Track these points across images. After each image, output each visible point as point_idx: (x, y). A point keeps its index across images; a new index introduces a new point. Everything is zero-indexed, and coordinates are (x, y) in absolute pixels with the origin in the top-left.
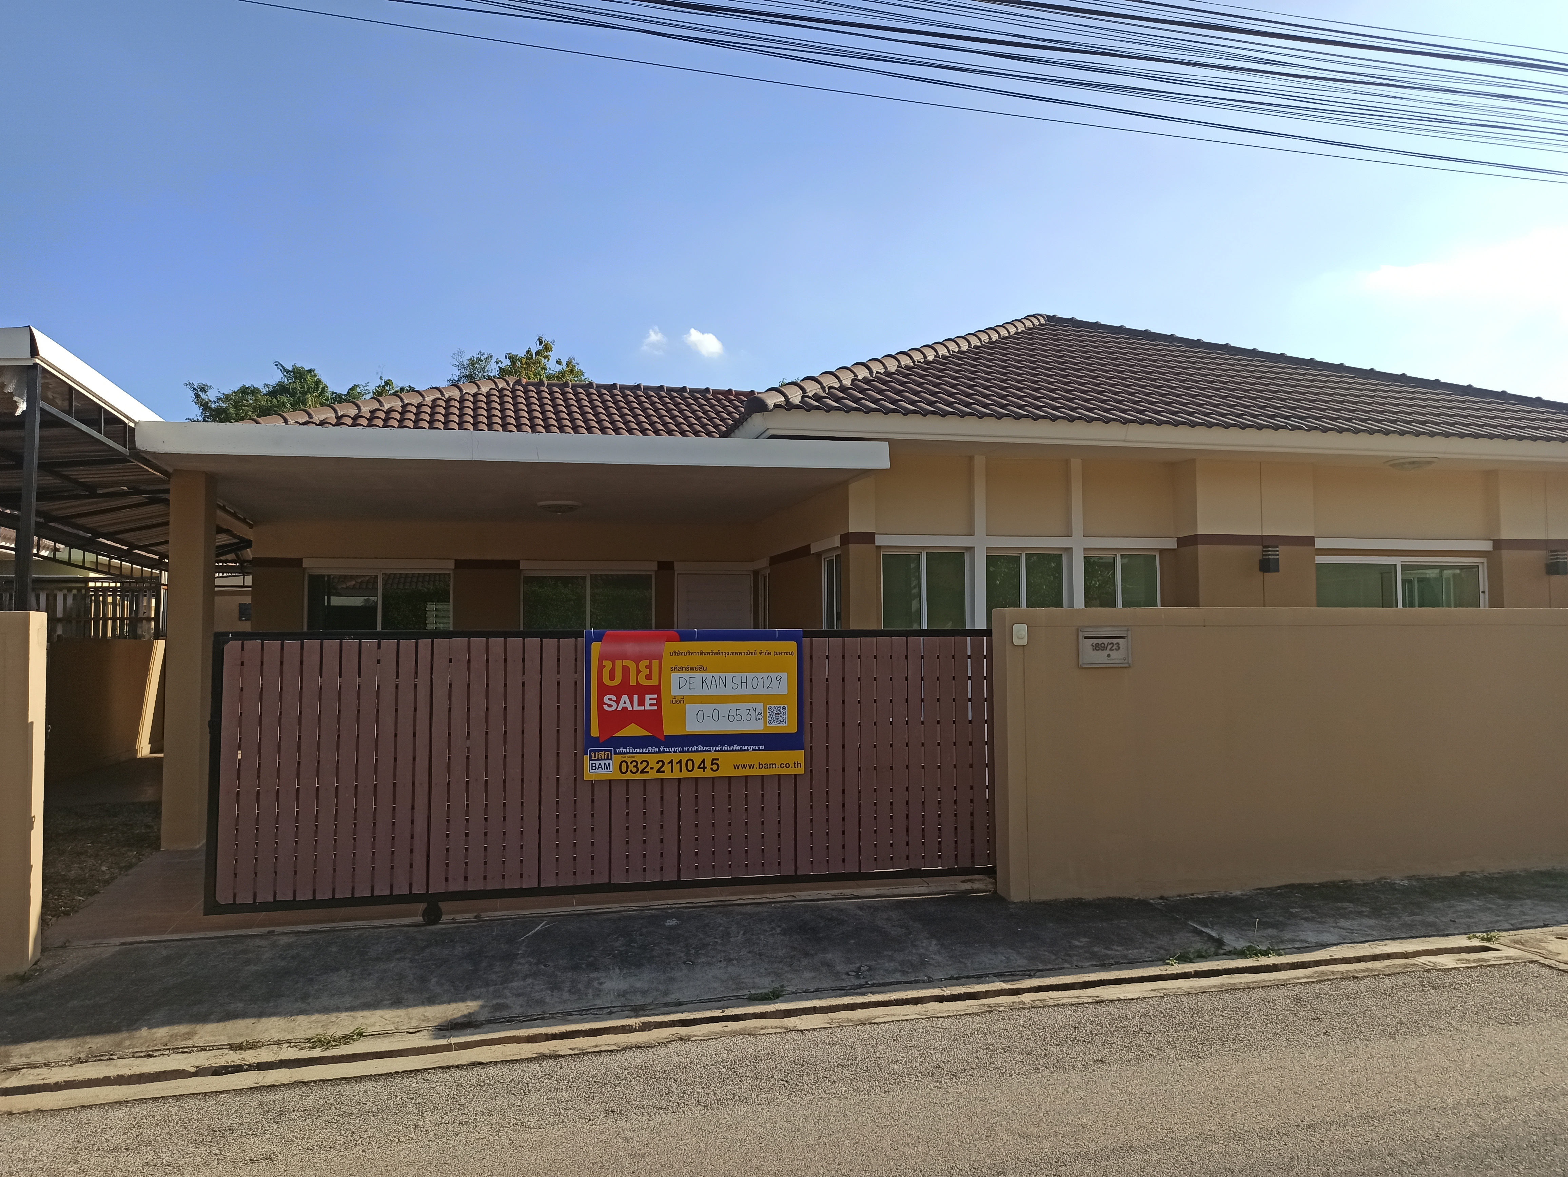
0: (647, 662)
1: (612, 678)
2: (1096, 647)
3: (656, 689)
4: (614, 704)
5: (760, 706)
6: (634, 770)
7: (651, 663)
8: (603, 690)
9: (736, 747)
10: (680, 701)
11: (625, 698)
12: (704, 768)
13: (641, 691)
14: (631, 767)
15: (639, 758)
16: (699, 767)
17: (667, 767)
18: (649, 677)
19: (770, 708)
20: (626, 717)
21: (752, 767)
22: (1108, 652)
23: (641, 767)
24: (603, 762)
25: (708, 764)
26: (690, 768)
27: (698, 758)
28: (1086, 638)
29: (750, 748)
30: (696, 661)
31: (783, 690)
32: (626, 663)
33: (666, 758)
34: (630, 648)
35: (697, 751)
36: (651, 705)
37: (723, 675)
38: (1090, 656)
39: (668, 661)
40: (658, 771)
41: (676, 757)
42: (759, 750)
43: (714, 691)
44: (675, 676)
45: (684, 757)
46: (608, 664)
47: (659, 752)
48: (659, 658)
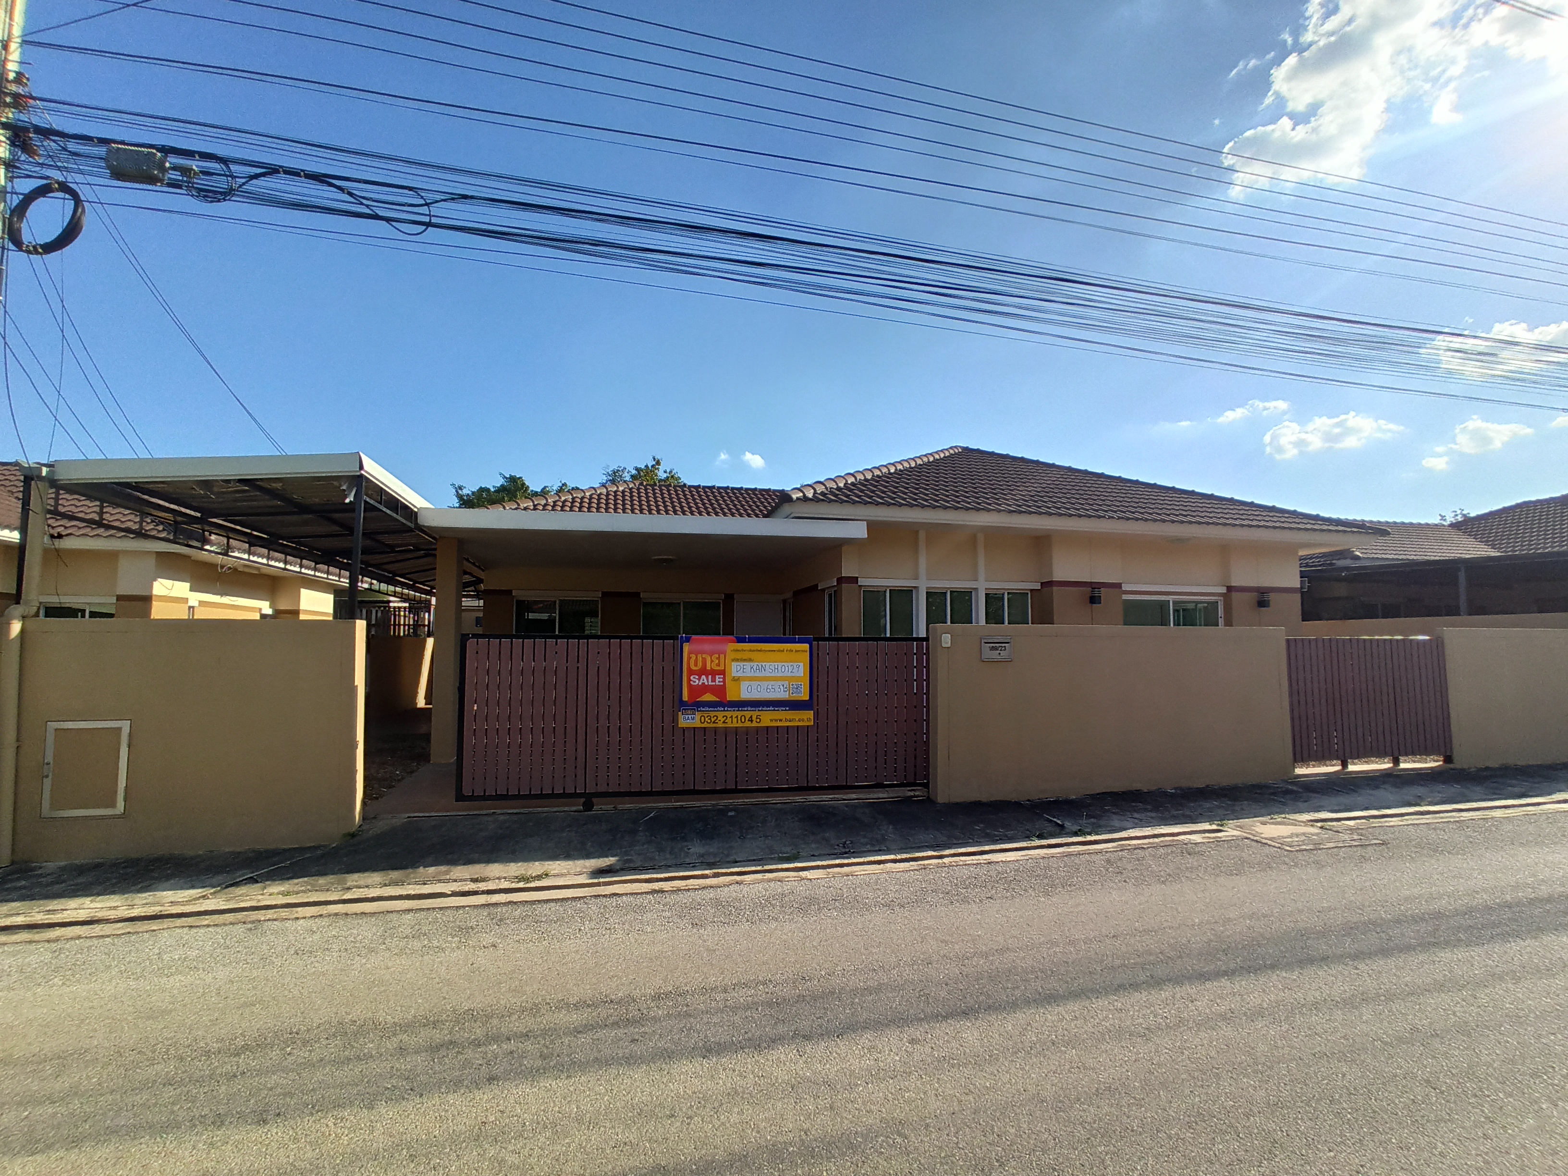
0: (717, 656)
1: (696, 665)
2: (993, 649)
3: (723, 673)
4: (697, 681)
5: (786, 683)
6: (709, 721)
7: (719, 656)
8: (691, 672)
9: (771, 708)
10: (737, 680)
11: (704, 677)
12: (752, 721)
13: (714, 673)
14: (707, 719)
15: (712, 714)
16: (749, 720)
17: (729, 720)
18: (718, 665)
19: (793, 685)
20: (705, 689)
21: (781, 720)
22: (998, 652)
23: (713, 720)
24: (690, 716)
25: (754, 718)
26: (743, 721)
27: (748, 714)
28: (986, 643)
29: (780, 709)
30: (746, 655)
31: (801, 673)
32: (704, 656)
33: (728, 714)
34: (707, 647)
35: (747, 710)
36: (719, 682)
37: (764, 664)
38: (988, 654)
39: (730, 655)
40: (724, 722)
41: (735, 714)
42: (786, 710)
43: (758, 674)
44: (734, 664)
45: (740, 714)
46: (693, 657)
47: (724, 710)
48: (725, 653)
